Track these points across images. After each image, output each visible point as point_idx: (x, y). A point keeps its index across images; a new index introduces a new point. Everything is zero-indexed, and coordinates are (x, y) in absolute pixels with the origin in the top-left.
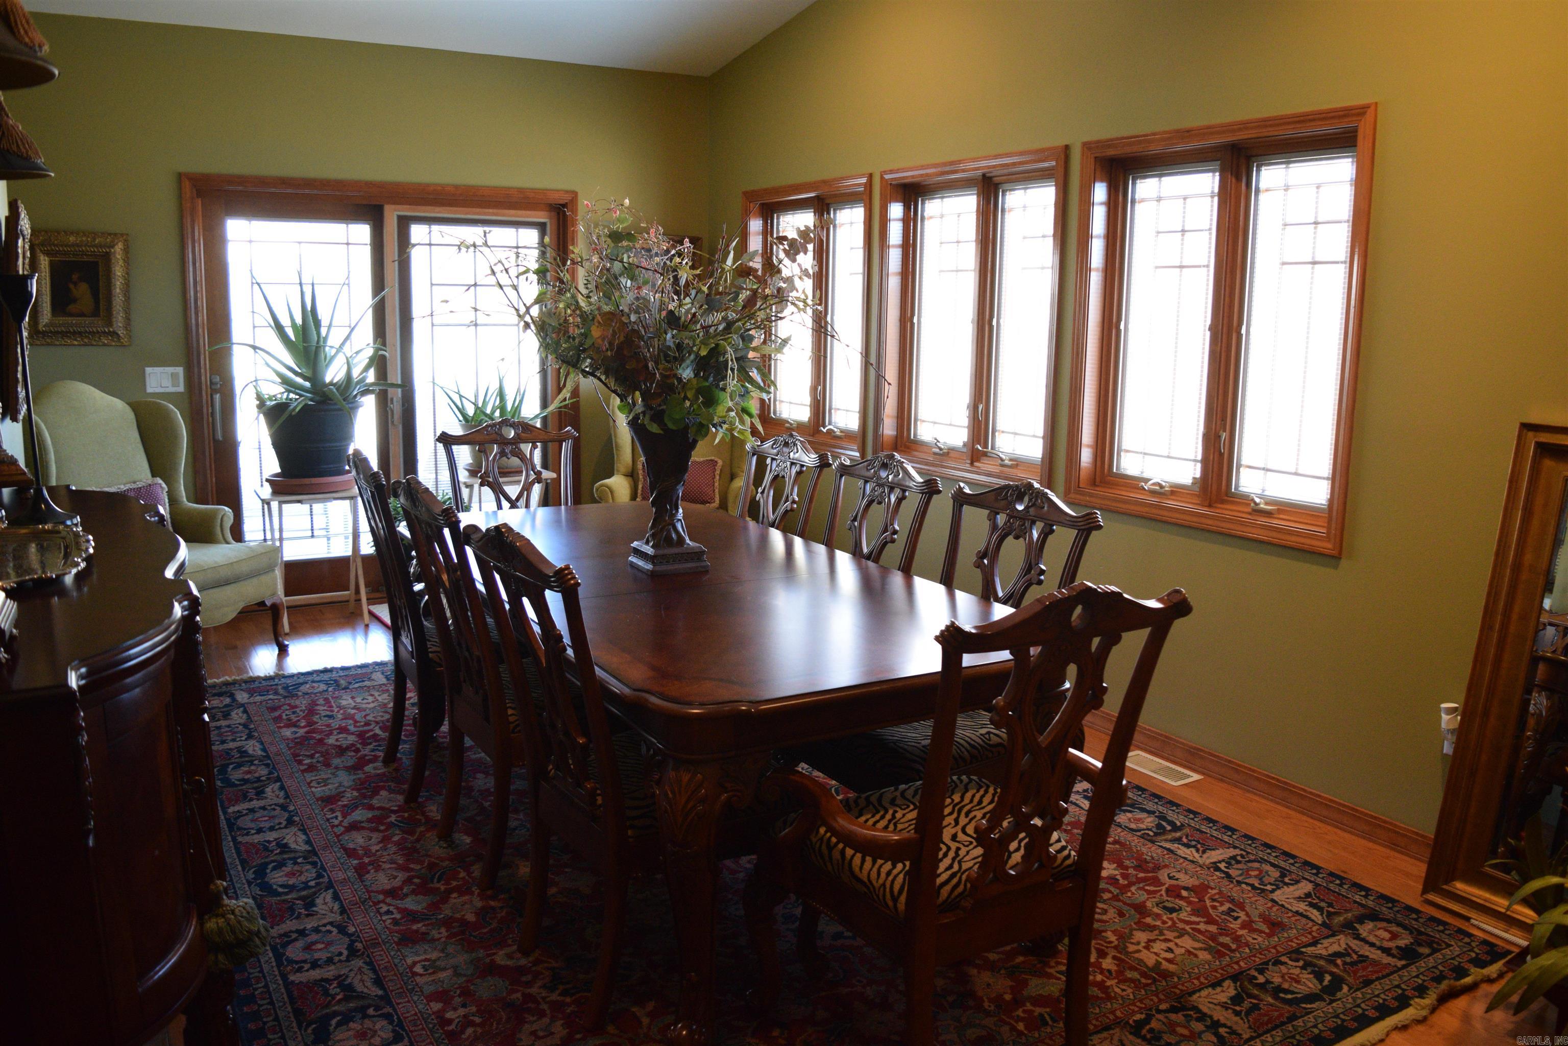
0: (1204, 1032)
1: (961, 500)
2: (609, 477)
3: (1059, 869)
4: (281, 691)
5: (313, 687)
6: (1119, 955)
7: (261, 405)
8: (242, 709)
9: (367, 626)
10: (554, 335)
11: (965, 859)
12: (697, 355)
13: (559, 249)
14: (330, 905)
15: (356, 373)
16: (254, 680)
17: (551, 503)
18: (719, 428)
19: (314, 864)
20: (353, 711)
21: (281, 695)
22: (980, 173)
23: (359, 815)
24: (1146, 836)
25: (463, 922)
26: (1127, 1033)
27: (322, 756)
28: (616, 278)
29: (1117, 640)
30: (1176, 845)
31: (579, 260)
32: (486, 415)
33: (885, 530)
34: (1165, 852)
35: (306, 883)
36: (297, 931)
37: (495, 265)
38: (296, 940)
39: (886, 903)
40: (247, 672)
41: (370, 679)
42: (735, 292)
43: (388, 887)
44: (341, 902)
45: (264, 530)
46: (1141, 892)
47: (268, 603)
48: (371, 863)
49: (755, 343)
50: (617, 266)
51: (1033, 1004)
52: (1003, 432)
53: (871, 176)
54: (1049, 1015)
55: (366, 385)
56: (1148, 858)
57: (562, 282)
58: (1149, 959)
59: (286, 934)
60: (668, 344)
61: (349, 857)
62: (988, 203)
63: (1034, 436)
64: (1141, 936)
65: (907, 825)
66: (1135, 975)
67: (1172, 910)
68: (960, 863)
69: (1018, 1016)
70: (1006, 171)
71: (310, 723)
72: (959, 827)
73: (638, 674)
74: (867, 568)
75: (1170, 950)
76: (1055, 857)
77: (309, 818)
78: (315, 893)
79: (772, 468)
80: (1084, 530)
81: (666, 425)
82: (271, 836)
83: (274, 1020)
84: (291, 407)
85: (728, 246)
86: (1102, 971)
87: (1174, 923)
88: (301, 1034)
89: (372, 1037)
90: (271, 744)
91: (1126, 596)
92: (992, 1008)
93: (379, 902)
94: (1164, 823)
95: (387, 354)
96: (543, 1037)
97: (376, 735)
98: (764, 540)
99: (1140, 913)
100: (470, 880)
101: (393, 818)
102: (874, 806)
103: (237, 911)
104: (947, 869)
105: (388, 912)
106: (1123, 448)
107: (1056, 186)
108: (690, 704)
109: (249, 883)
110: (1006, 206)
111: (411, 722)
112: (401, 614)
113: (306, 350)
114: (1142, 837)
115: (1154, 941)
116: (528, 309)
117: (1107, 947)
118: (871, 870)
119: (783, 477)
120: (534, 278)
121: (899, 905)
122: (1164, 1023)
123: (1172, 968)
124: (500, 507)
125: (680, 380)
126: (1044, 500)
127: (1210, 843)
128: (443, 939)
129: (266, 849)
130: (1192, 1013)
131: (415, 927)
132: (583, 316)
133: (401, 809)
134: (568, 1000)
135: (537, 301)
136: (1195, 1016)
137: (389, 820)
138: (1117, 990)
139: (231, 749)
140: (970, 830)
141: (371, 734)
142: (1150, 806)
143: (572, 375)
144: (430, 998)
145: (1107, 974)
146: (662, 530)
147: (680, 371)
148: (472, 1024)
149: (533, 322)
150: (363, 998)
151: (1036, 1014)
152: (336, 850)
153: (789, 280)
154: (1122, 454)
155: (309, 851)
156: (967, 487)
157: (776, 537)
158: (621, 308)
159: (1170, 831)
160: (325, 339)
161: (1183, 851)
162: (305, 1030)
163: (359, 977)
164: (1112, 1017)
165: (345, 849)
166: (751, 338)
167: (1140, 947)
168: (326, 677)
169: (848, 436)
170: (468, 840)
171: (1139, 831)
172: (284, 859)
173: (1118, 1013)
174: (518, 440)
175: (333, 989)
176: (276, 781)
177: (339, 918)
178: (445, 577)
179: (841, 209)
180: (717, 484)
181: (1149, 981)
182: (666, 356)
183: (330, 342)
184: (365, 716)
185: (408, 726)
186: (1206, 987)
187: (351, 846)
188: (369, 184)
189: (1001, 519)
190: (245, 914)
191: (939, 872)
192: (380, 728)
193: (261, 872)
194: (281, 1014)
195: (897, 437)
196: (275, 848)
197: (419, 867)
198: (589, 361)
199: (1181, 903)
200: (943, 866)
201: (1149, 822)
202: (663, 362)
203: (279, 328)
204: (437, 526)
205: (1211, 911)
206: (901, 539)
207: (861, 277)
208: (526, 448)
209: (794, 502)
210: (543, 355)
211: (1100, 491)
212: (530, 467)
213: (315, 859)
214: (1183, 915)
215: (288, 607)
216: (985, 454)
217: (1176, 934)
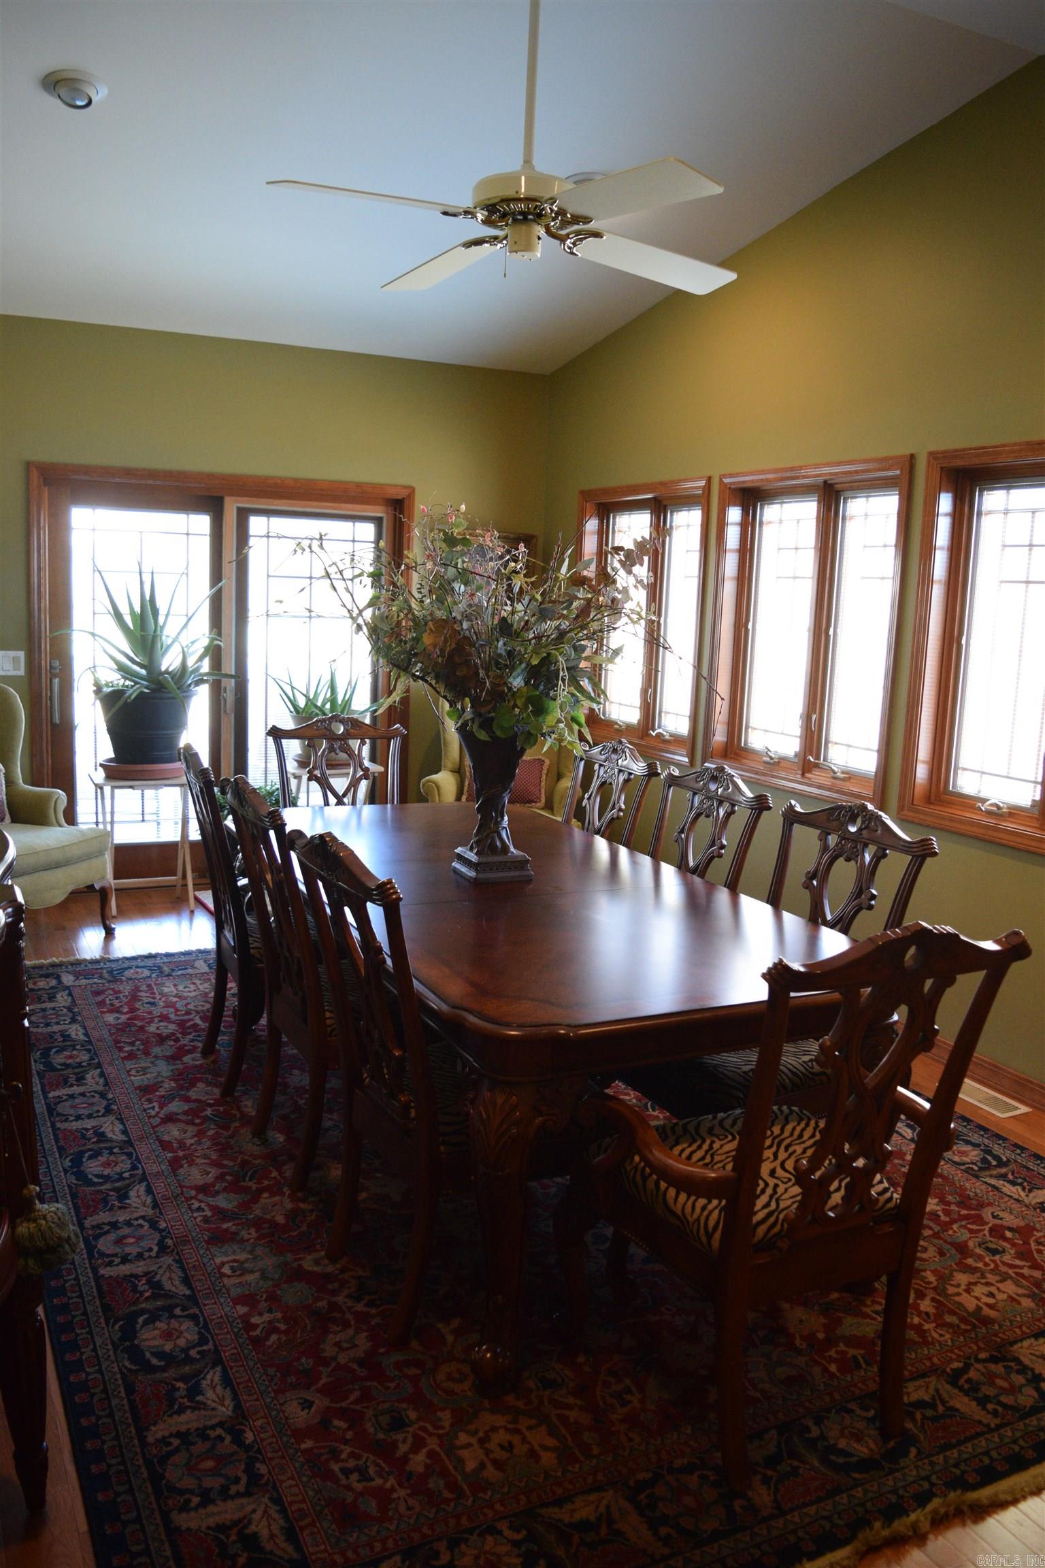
0: (1024, 1385)
1: (791, 818)
2: (437, 772)
3: (881, 1212)
4: (106, 975)
5: (137, 973)
6: (938, 1298)
7: (98, 690)
8: (67, 992)
9: (192, 912)
10: (386, 640)
11: (783, 1197)
12: (529, 664)
13: (394, 554)
14: (144, 1198)
15: (191, 662)
16: (79, 962)
17: (377, 801)
18: (547, 737)
19: (129, 1155)
20: (175, 999)
21: (105, 979)
22: (821, 479)
23: (176, 1107)
24: (970, 1172)
25: (274, 1224)
26: (944, 1382)
27: (143, 1044)
28: (450, 584)
29: (951, 981)
30: (1001, 1182)
31: (414, 564)
32: (316, 707)
33: (713, 845)
34: (990, 1189)
35: (120, 1174)
36: (110, 1223)
37: (330, 566)
38: (108, 1232)
39: (699, 1239)
40: (74, 955)
41: (193, 967)
42: (567, 601)
43: (201, 1183)
44: (154, 1195)
45: (97, 813)
46: (963, 1231)
47: (97, 887)
48: (185, 1157)
49: (587, 653)
50: (451, 572)
51: (847, 1346)
52: (836, 743)
53: (709, 479)
54: (863, 1357)
55: (201, 675)
56: (972, 1194)
57: (395, 585)
58: (970, 1303)
59: (98, 1226)
60: (499, 651)
61: (164, 1150)
62: (829, 510)
63: (868, 749)
64: (962, 1278)
65: (724, 1157)
66: (954, 1320)
67: (995, 1252)
68: (777, 1201)
69: (830, 1356)
70: (848, 479)
71: (132, 1010)
72: (778, 1162)
73: (456, 989)
74: (692, 883)
75: (991, 1295)
76: (877, 1200)
77: (126, 1107)
78: (129, 1185)
79: (600, 774)
80: (918, 856)
81: (494, 733)
82: (89, 1124)
83: (82, 1314)
84: (127, 694)
85: (563, 554)
86: (919, 1314)
87: (997, 1265)
88: (109, 1332)
89: (178, 1337)
90: (93, 1029)
91: (963, 937)
92: (804, 1346)
93: (192, 1198)
94: (989, 1158)
95: (222, 644)
96: (347, 1349)
97: (195, 1025)
98: (589, 848)
99: (961, 1253)
100: (282, 1181)
101: (209, 1112)
102: (692, 1136)
103: (48, 1216)
104: (765, 1206)
105: (199, 1209)
106: (960, 765)
107: (899, 494)
108: (509, 1025)
109: (66, 1171)
110: (847, 514)
111: (231, 1013)
112: (225, 908)
113: (144, 638)
114: (966, 1171)
115: (975, 1284)
116: (361, 612)
117: (926, 1288)
118: (685, 1203)
119: (611, 784)
120: (368, 581)
121: (713, 1242)
122: (982, 1374)
123: (992, 1314)
124: (327, 803)
125: (510, 689)
126: (878, 823)
127: (1037, 1181)
128: (252, 1241)
129: (83, 1136)
130: (1013, 1364)
131: (225, 1226)
132: (415, 619)
133: (217, 1103)
134: (373, 1311)
135: (370, 605)
136: (1015, 1368)
137: (204, 1114)
138: (936, 1335)
139: (54, 1032)
140: (790, 1165)
141: (191, 1023)
142: (975, 1138)
143: (402, 679)
144: (237, 1301)
145: (925, 1317)
146: (487, 836)
147: (511, 680)
148: (276, 1330)
149: (366, 624)
150: (171, 1297)
151: (849, 1356)
152: (151, 1141)
153: (625, 591)
154: (959, 772)
155: (125, 1142)
156: (798, 805)
157: (601, 846)
158: (454, 614)
159: (995, 1166)
160: (162, 628)
161: (1008, 1189)
162: (113, 1327)
163: (168, 1274)
164: (928, 1363)
165: (161, 1142)
166: (583, 648)
167: (960, 1290)
168: (150, 962)
169: (677, 740)
170: (281, 1138)
171: (964, 1164)
172: (101, 1149)
173: (935, 1360)
174: (347, 736)
175: (142, 1285)
176: (96, 1068)
177: (151, 1212)
178: (269, 877)
179: (678, 511)
180: (543, 784)
181: (969, 1328)
182: (497, 663)
183: (166, 632)
184: (187, 1004)
185: (227, 1018)
186: (1029, 1337)
187: (166, 1138)
188: (211, 476)
189: (832, 840)
190: (56, 1220)
191: (756, 1208)
192: (201, 1018)
193: (77, 1161)
194: (89, 1308)
195: (727, 742)
196: (92, 1136)
197: (231, 1164)
198: (419, 665)
199: (1005, 1244)
200: (760, 1203)
201: (974, 1155)
202: (494, 668)
203: (118, 616)
204: (262, 828)
205: (1036, 1255)
206: (728, 854)
207: (696, 580)
208: (355, 744)
209: (620, 810)
210: (375, 659)
211: (936, 810)
212: (358, 764)
213: (131, 1150)
214: (1007, 1258)
215: (116, 890)
216: (817, 766)
217: (998, 1278)
